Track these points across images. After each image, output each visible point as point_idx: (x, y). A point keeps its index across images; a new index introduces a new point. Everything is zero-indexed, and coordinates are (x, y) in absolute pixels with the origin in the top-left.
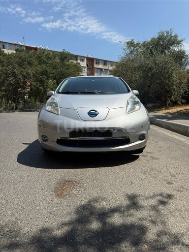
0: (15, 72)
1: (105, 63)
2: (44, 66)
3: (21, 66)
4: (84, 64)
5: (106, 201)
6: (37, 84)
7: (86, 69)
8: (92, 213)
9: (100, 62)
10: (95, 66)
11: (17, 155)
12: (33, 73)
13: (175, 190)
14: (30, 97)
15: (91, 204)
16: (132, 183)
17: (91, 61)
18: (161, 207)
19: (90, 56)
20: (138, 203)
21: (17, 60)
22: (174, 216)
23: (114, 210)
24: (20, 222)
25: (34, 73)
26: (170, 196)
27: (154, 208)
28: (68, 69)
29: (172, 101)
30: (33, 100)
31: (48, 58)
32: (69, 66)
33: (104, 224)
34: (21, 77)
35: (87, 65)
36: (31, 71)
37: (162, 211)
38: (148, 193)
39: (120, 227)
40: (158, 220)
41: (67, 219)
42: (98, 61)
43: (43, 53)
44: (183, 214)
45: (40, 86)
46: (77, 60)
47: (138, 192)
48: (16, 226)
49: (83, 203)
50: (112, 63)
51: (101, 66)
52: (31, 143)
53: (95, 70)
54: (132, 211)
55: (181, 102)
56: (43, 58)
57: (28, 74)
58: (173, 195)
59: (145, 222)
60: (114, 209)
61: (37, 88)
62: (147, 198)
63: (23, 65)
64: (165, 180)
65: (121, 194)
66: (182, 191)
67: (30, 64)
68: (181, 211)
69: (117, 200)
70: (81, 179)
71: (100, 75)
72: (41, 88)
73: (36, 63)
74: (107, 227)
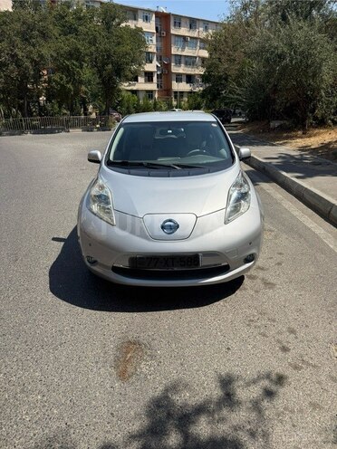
0: (16, 55)
1: (193, 23)
2: (72, 38)
3: (26, 40)
4: (149, 27)
5: (190, 390)
6: (61, 79)
7: (154, 38)
8: (169, 415)
9: (183, 23)
10: (173, 32)
11: (47, 272)
12: (52, 56)
13: (290, 364)
14: (48, 100)
15: (167, 397)
16: (228, 349)
17: (164, 19)
18: (265, 403)
19: (162, 9)
20: (234, 394)
21: (18, 26)
22: (281, 422)
23: (201, 410)
24: (72, 431)
25: (55, 55)
26: (280, 380)
27: (256, 406)
28: (119, 44)
29: (315, 118)
30: (56, 106)
31: (80, 19)
32: (121, 37)
33: (186, 436)
34: (28, 64)
35: (157, 29)
36: (47, 50)
37: (267, 412)
38: (251, 373)
39: (208, 443)
40: (260, 430)
41: (136, 427)
42: (179, 20)
43: (69, 8)
44: (294, 417)
45: (68, 83)
46: (135, 19)
47: (236, 371)
48: (68, 438)
49: (156, 394)
50: (206, 24)
51: (184, 31)
52: (66, 236)
53: (173, 39)
54: (225, 412)
55: (333, 121)
56: (70, 18)
57: (41, 57)
58: (287, 378)
59: (241, 433)
60: (200, 406)
61: (62, 86)
62: (248, 384)
63: (31, 37)
64: (279, 341)
65: (211, 374)
66: (302, 368)
67: (44, 35)
68: (292, 412)
69: (204, 388)
70: (153, 339)
71: (183, 49)
72: (69, 86)
73: (56, 31)
74: (189, 443)
